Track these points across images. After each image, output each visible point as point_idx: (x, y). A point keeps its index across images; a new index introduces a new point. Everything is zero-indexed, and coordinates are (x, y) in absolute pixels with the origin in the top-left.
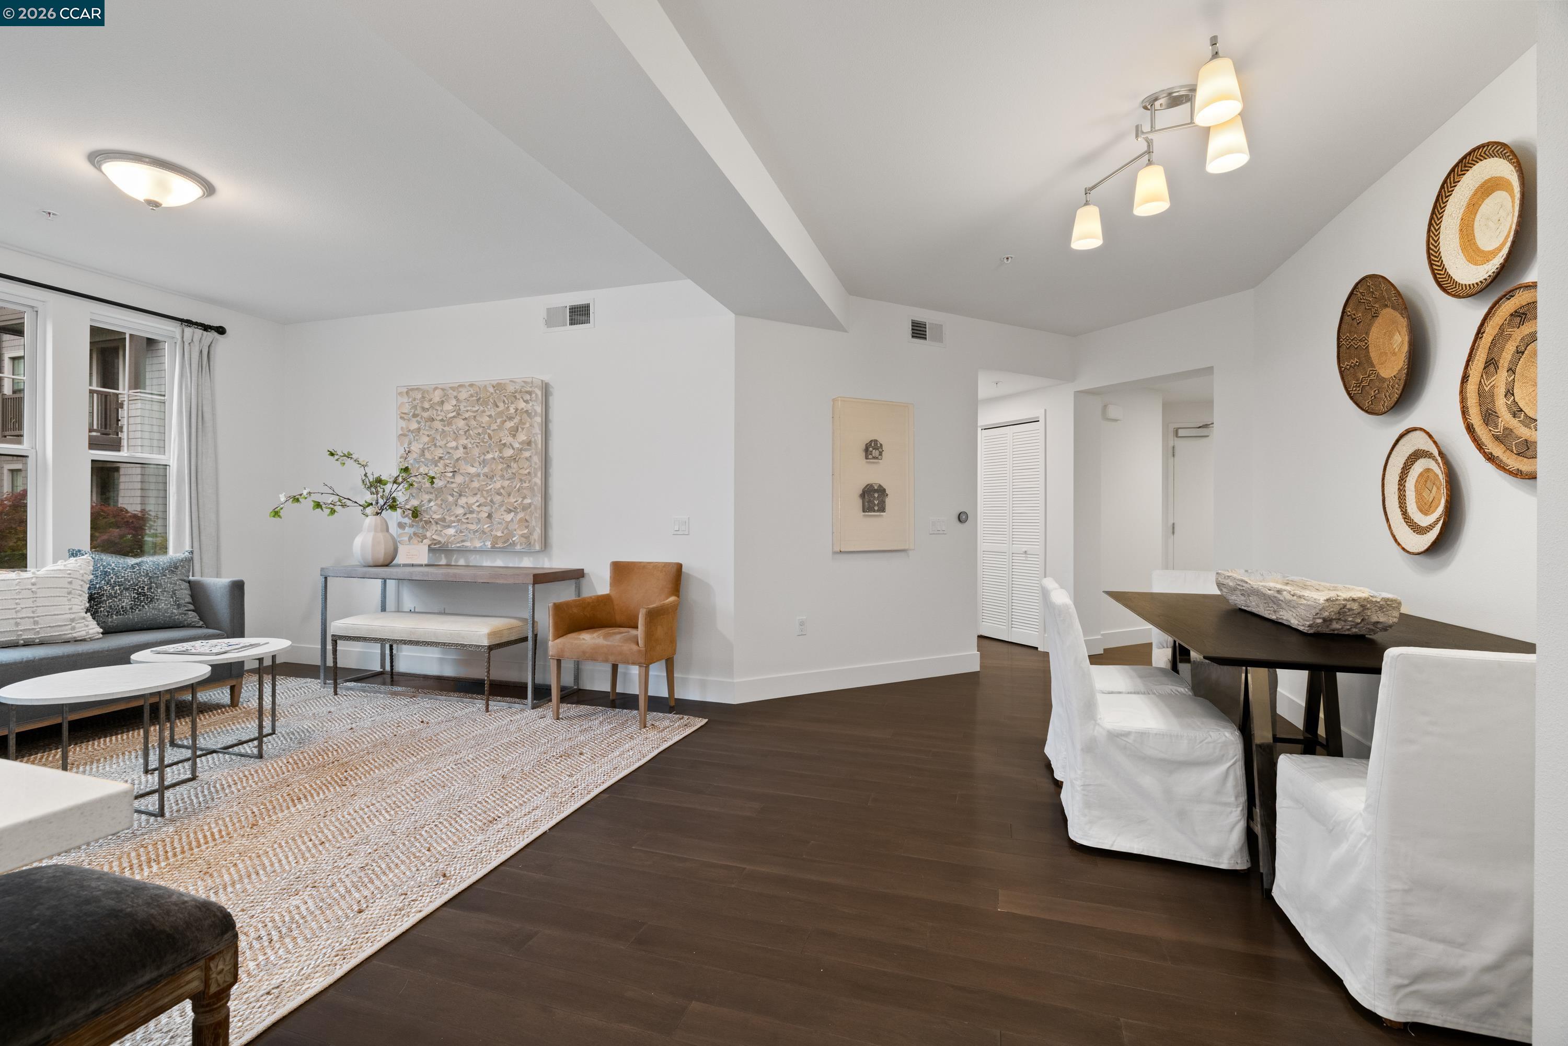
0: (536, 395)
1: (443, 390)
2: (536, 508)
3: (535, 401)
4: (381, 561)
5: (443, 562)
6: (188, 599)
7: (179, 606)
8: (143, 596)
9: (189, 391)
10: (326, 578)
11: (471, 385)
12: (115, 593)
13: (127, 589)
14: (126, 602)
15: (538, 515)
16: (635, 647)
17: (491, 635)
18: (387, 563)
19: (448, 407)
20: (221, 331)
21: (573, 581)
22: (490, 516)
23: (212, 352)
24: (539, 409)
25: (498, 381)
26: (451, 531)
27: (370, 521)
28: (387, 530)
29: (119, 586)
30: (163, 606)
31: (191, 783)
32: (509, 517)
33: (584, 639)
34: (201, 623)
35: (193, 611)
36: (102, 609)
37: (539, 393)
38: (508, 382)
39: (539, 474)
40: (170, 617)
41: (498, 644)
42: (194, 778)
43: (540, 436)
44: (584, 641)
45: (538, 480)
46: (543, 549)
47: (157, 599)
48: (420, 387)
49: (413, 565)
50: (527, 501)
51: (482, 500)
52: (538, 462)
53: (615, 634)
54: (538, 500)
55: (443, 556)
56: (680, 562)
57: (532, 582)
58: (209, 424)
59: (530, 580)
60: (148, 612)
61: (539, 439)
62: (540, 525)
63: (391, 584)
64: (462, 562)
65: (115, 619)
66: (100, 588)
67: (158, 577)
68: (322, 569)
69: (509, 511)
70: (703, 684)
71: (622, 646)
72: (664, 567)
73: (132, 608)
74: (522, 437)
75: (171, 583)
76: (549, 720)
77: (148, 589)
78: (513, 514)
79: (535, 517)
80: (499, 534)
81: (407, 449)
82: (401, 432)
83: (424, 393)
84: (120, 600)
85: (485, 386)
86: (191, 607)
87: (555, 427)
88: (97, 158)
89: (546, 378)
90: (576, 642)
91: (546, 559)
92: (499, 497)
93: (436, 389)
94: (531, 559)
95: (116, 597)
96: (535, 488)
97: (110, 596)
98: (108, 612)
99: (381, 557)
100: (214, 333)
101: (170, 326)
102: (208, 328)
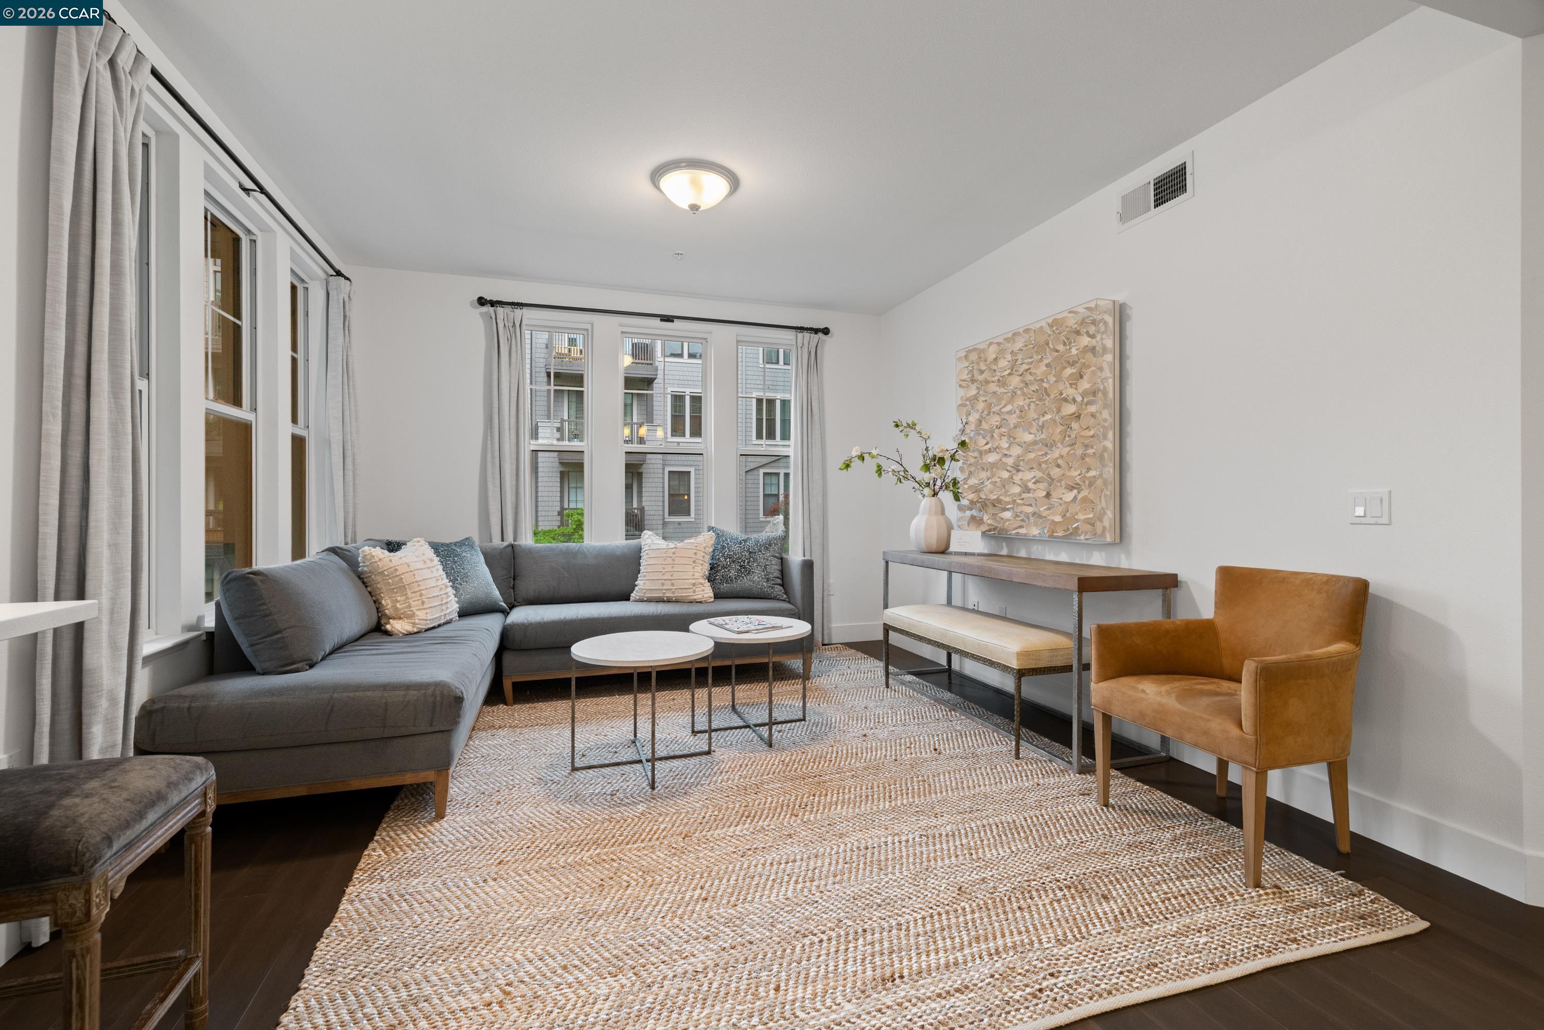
0: (1105, 323)
1: (998, 344)
2: (1105, 483)
3: (1103, 333)
4: (934, 548)
5: (1004, 552)
6: (777, 574)
7: (768, 580)
8: (744, 568)
10: (887, 563)
11: (1027, 331)
12: (726, 565)
13: (734, 562)
14: (733, 573)
15: (1108, 493)
16: (1234, 731)
17: (1021, 655)
18: (942, 549)
19: (1003, 363)
20: (826, 331)
21: (1160, 591)
22: (1048, 495)
23: (819, 352)
24: (1109, 343)
25: (1053, 318)
26: (1007, 515)
27: (926, 502)
28: (943, 512)
29: (730, 558)
30: (756, 579)
31: (704, 758)
32: (1069, 496)
33: (1143, 691)
34: (785, 596)
35: (780, 584)
36: (718, 577)
37: (1109, 320)
38: (1066, 314)
39: (1110, 435)
40: (761, 589)
41: (1033, 669)
42: (708, 753)
43: (1110, 381)
44: (1143, 695)
45: (1109, 443)
46: (1118, 541)
47: (753, 573)
48: (977, 346)
49: (966, 554)
50: (1092, 473)
51: (1039, 474)
52: (1108, 417)
54: (1110, 471)
55: (1004, 544)
56: (1364, 577)
57: (1076, 589)
58: (816, 417)
59: (1074, 585)
60: (745, 583)
61: (1110, 385)
62: (1112, 508)
63: (956, 577)
64: (1023, 554)
65: (725, 587)
66: (718, 559)
67: (755, 553)
68: (884, 553)
69: (1071, 488)
70: (1429, 831)
71: (1208, 720)
73: (736, 579)
74: (1085, 385)
75: (764, 559)
76: (1091, 804)
77: (748, 562)
78: (1075, 491)
79: (1106, 495)
80: (1058, 519)
81: (964, 421)
82: (960, 402)
83: (981, 353)
84: (729, 571)
85: (1041, 327)
86: (779, 581)
87: (1134, 366)
89: (1120, 298)
90: (1130, 693)
91: (1123, 556)
92: (1058, 470)
93: (991, 344)
94: (1103, 554)
95: (726, 568)
96: (1105, 454)
97: (724, 567)
98: (721, 580)
99: (933, 543)
100: (820, 335)
101: (790, 335)
102: (816, 331)
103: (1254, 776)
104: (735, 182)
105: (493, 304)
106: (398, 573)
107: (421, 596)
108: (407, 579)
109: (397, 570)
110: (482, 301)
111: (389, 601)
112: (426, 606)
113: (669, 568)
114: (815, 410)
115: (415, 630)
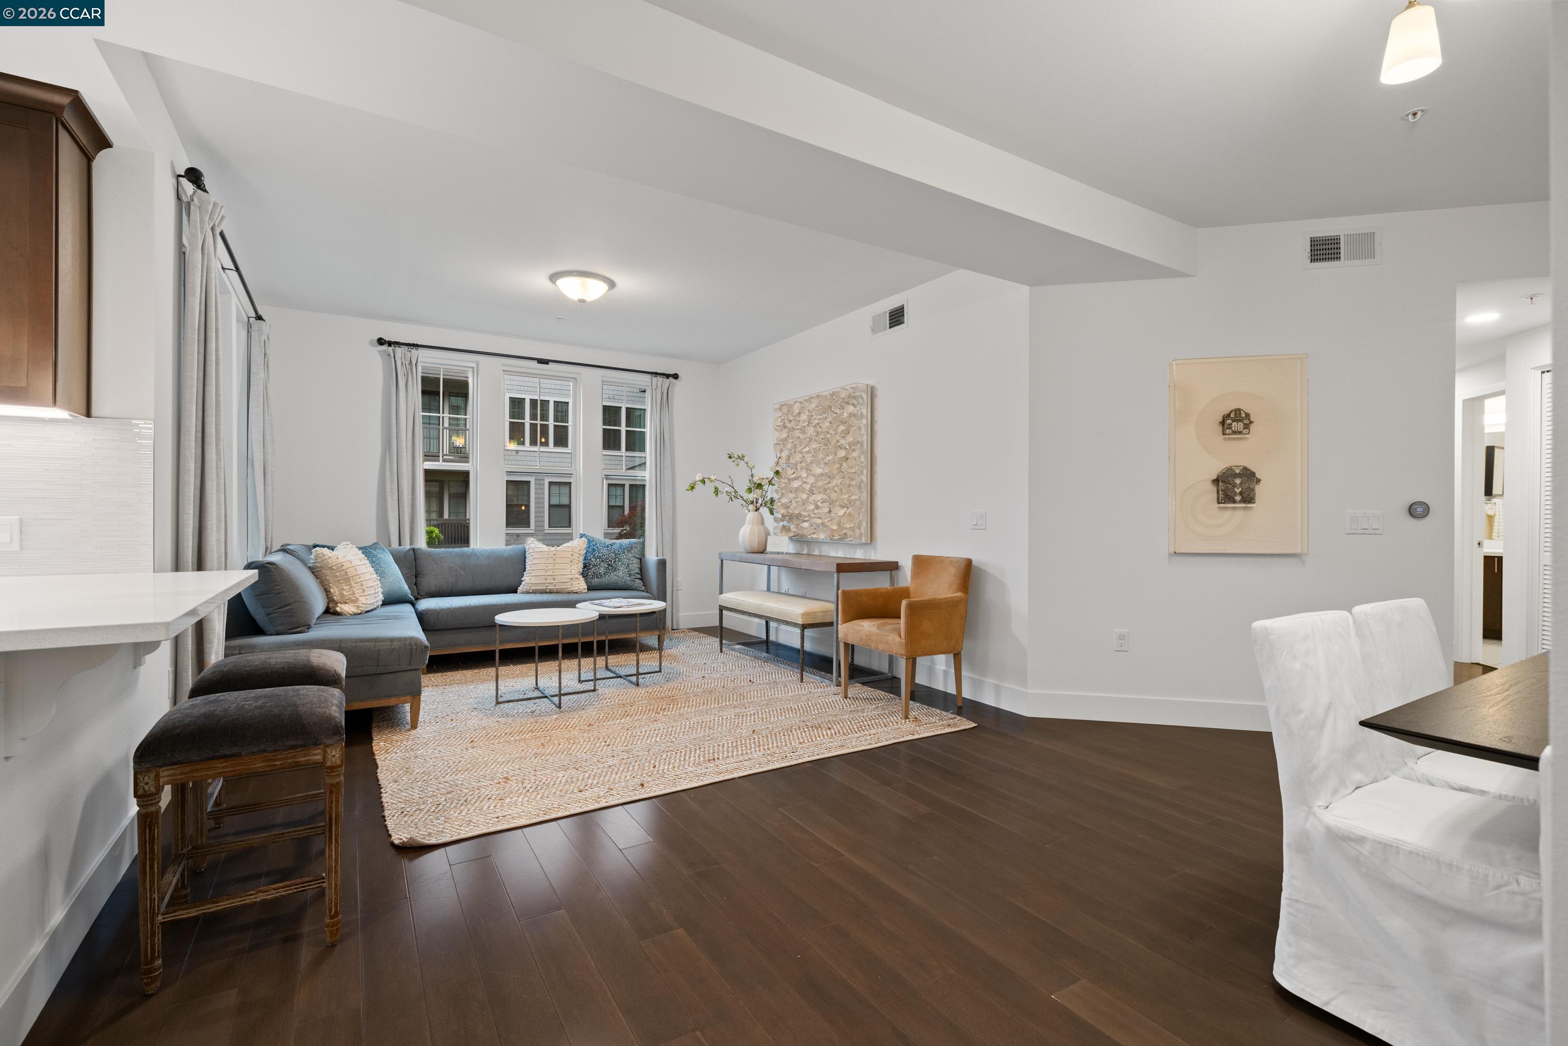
0: (862, 398)
1: (801, 403)
2: (862, 504)
3: (861, 405)
4: (756, 549)
5: (805, 552)
6: (637, 570)
7: (630, 575)
8: (611, 566)
9: (655, 423)
10: (722, 561)
11: (818, 396)
12: (597, 564)
13: (603, 561)
14: (602, 570)
15: (864, 510)
16: (898, 639)
17: (804, 615)
18: (761, 550)
19: (804, 417)
20: (676, 376)
21: (889, 572)
22: (830, 511)
23: (669, 393)
24: (864, 412)
25: (833, 390)
26: (806, 525)
27: (751, 516)
28: (762, 523)
29: (599, 559)
30: (621, 575)
31: (591, 694)
32: (841, 512)
33: (863, 626)
34: (644, 588)
35: (640, 579)
36: (590, 574)
37: (865, 396)
38: (840, 389)
39: (865, 472)
40: (625, 582)
41: (812, 624)
42: (594, 690)
43: (865, 436)
44: (861, 628)
45: (865, 478)
46: (869, 542)
47: (618, 569)
48: (787, 402)
49: (778, 553)
50: (853, 497)
51: (825, 497)
52: (864, 461)
53: (890, 624)
54: (865, 496)
55: (805, 546)
56: (970, 558)
57: (835, 570)
58: (667, 445)
59: (834, 569)
60: (612, 578)
61: (865, 439)
62: (866, 520)
63: (774, 569)
64: (817, 553)
65: (596, 581)
66: (590, 559)
67: (620, 554)
68: (720, 554)
69: (843, 507)
70: (998, 690)
71: (888, 636)
72: (957, 562)
73: (604, 574)
74: (850, 439)
75: (627, 559)
76: (839, 698)
77: (614, 562)
78: (845, 509)
79: (862, 512)
80: (835, 527)
81: (778, 456)
82: (776, 442)
83: (790, 407)
84: (599, 568)
85: (826, 395)
86: (639, 576)
87: (879, 427)
88: (554, 277)
89: (871, 382)
90: (857, 628)
91: (872, 552)
92: (836, 494)
93: (796, 402)
94: (862, 551)
95: (597, 566)
96: (862, 485)
97: (594, 566)
98: (593, 575)
99: (756, 546)
100: (671, 379)
101: (647, 378)
102: (668, 376)
103: (905, 660)
104: (612, 284)
105: (390, 344)
106: (344, 568)
107: (362, 585)
108: (351, 572)
109: (343, 565)
110: (381, 342)
111: (336, 590)
112: (366, 594)
113: (551, 567)
114: (667, 440)
115: (359, 612)
